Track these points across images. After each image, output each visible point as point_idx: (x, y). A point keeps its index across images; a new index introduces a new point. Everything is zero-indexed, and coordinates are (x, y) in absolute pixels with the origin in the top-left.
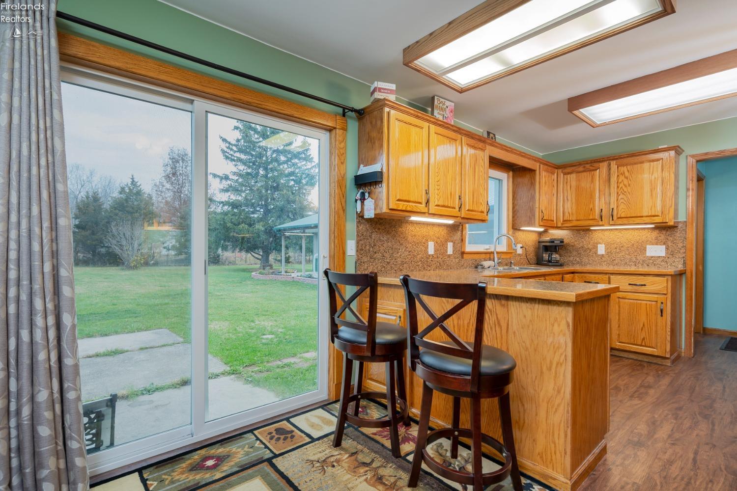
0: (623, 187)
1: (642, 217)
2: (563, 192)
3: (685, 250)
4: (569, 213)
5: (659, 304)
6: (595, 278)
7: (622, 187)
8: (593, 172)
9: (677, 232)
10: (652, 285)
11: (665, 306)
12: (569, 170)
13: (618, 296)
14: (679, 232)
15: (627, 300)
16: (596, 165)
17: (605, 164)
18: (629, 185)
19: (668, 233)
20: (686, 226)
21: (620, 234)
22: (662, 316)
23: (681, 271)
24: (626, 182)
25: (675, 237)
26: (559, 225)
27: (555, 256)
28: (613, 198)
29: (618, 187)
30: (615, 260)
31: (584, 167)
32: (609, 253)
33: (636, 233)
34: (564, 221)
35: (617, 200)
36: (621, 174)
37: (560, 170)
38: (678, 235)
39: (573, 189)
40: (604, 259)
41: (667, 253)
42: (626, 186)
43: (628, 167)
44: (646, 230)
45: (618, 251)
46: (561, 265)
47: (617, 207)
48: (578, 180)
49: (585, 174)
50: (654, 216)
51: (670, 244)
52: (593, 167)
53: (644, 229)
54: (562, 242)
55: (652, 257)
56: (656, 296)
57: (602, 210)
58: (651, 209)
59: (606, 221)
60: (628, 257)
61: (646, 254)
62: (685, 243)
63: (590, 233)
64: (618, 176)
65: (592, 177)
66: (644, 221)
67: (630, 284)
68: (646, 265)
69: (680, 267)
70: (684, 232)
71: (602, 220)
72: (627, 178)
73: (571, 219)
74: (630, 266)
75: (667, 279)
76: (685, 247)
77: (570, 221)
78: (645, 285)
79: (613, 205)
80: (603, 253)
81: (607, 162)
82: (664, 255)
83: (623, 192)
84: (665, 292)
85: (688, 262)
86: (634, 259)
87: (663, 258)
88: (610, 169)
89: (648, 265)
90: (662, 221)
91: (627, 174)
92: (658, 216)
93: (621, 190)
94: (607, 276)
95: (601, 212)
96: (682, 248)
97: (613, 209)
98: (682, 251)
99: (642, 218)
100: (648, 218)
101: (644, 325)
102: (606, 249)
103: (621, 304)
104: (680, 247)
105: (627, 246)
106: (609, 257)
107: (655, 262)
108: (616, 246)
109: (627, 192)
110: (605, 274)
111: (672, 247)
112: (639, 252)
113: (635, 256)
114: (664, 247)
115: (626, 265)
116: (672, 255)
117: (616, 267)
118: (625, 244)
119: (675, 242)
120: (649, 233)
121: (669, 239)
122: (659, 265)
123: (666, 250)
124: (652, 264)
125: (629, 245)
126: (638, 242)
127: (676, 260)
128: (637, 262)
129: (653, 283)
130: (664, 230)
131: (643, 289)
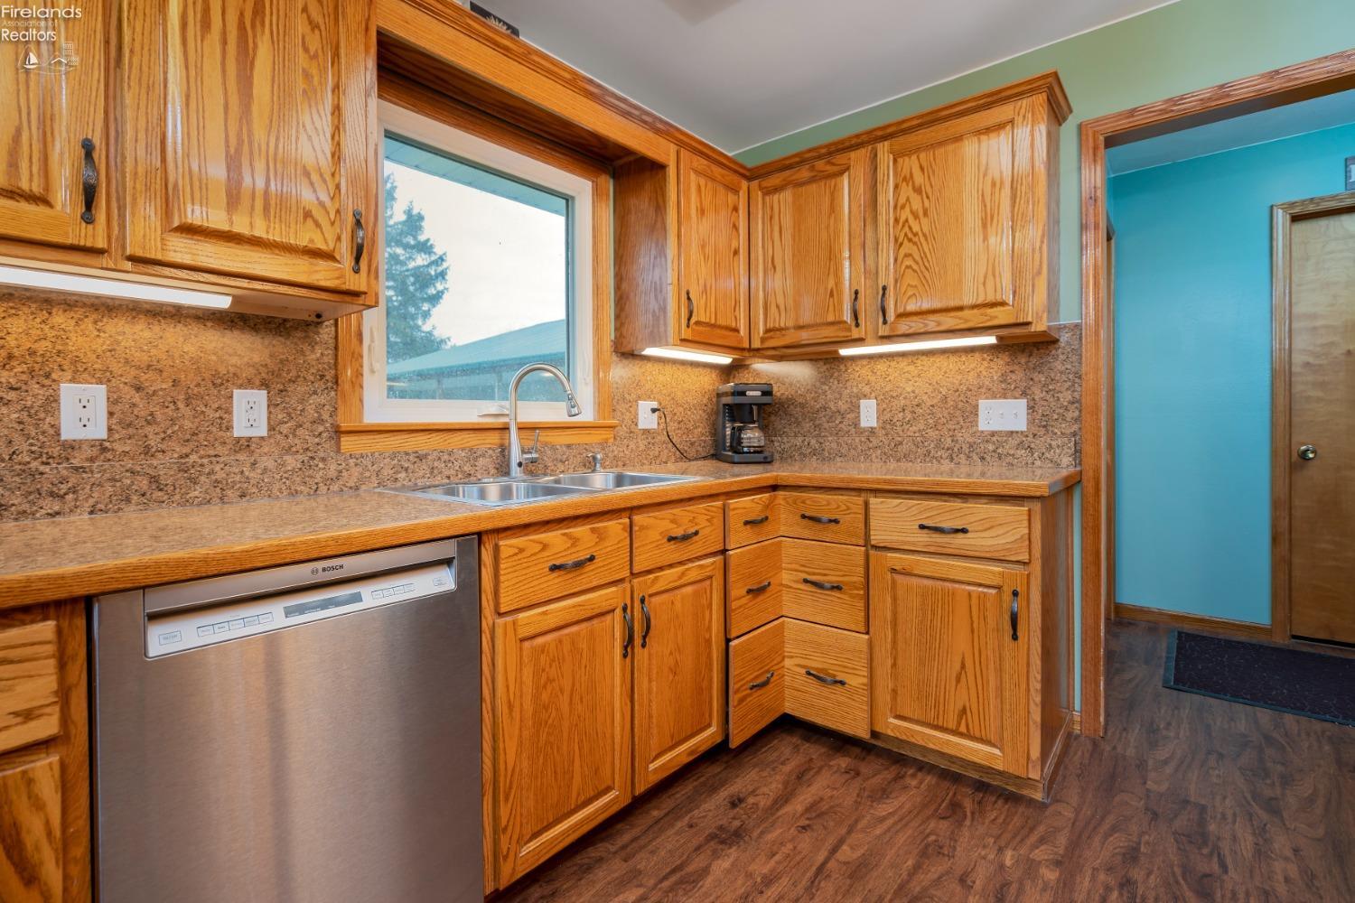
0: (911, 219)
1: (960, 308)
2: (763, 247)
3: (1077, 413)
4: (778, 307)
5: (1007, 596)
6: (828, 504)
7: (907, 221)
8: (833, 181)
9: (1056, 358)
10: (986, 530)
11: (1024, 604)
12: (775, 180)
13: (891, 564)
14: (1062, 357)
15: (915, 581)
16: (840, 159)
17: (863, 153)
18: (925, 214)
19: (1034, 360)
20: (1081, 339)
21: (911, 368)
22: (1015, 637)
23: (1067, 479)
24: (916, 204)
25: (1052, 375)
26: (756, 344)
27: (752, 436)
28: (887, 256)
29: (896, 220)
30: (901, 443)
31: (812, 168)
32: (887, 424)
34: (767, 331)
35: (896, 260)
36: (905, 179)
37: (755, 184)
38: (1060, 368)
39: (788, 235)
40: (875, 442)
41: (1031, 422)
42: (916, 217)
43: (922, 156)
44: (977, 355)
45: (909, 416)
46: (767, 461)
47: (896, 281)
48: (799, 210)
49: (813, 187)
50: (993, 305)
51: (1038, 394)
52: (834, 164)
53: (971, 350)
54: (767, 393)
55: (993, 434)
56: (997, 568)
57: (856, 293)
58: (984, 284)
59: (869, 329)
60: (932, 434)
61: (977, 426)
62: (1079, 389)
63: (842, 367)
64: (896, 187)
65: (832, 194)
66: (966, 321)
67: (922, 527)
68: (975, 457)
69: (1066, 466)
70: (1075, 358)
71: (858, 327)
72: (918, 190)
73: (782, 325)
75: (1029, 511)
76: (1079, 401)
77: (781, 329)
78: (964, 531)
79: (888, 278)
80: (874, 423)
81: (870, 147)
82: (1024, 429)
83: (910, 235)
84: (1025, 557)
85: (1088, 449)
86: (949, 440)
87: (1020, 438)
88: (876, 168)
89: (983, 459)
90: (1012, 321)
91: (919, 178)
92: (1003, 304)
93: (906, 228)
94: (860, 500)
95: (856, 299)
96: (1071, 407)
97: (884, 288)
98: (1069, 415)
99: (959, 314)
100: (975, 311)
101: (963, 666)
102: (881, 412)
103: (900, 593)
104: (1065, 404)
105: (929, 404)
106: (887, 434)
107: (1000, 451)
108: (903, 402)
109: (920, 233)
110: (859, 490)
111: (1045, 403)
112: (961, 419)
113: (950, 430)
114: (1023, 403)
115: (927, 460)
116: (1044, 426)
117: (903, 465)
118: (925, 397)
119: (1050, 387)
120: (985, 364)
121: (1036, 379)
122: (1010, 459)
123: (1028, 414)
124: (993, 454)
125: (935, 401)
126: (958, 390)
127: (1054, 443)
128: (956, 449)
129: (987, 525)
130: (1023, 351)
131: (960, 543)
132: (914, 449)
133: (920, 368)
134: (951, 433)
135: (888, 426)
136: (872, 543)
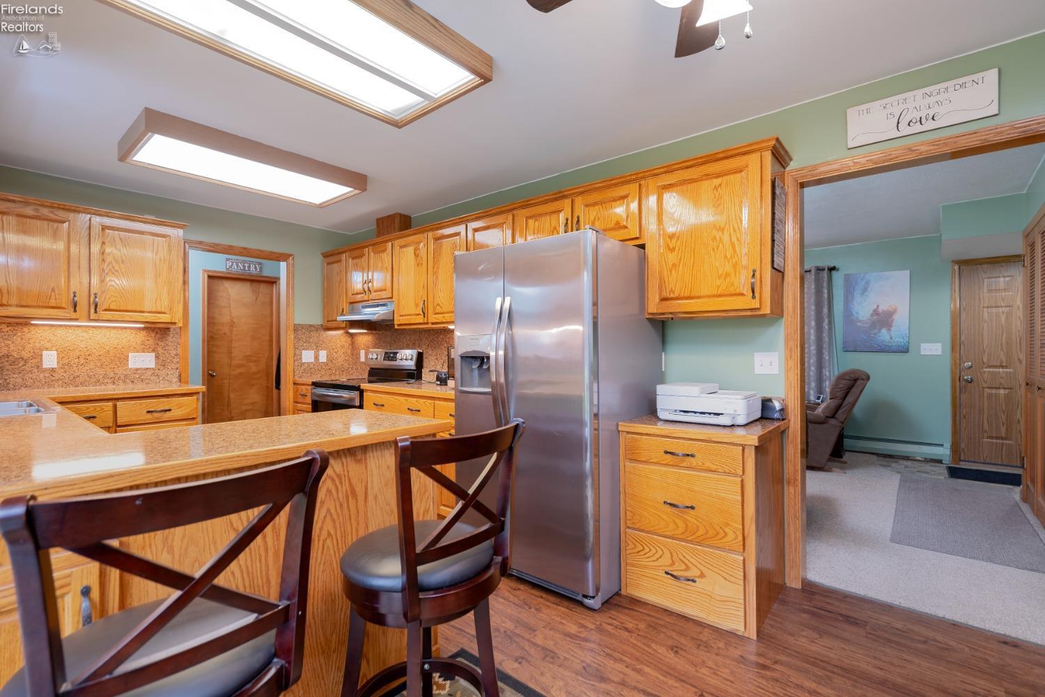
0: (113, 262)
1: (143, 312)
3: (178, 359)
7: (111, 262)
8: (54, 224)
9: (169, 335)
10: (178, 408)
14: (172, 336)
16: (62, 213)
17: (80, 217)
19: (158, 336)
25: (167, 343)
31: (37, 210)
32: (64, 365)
33: (113, 333)
36: (109, 240)
38: (171, 340)
40: (56, 376)
41: (157, 363)
42: (117, 261)
43: (121, 234)
44: (128, 331)
45: (82, 361)
47: (104, 292)
49: (38, 223)
50: (159, 313)
51: (160, 351)
52: (54, 214)
55: (137, 370)
57: (74, 293)
58: (156, 303)
59: (85, 313)
60: (101, 371)
61: (128, 366)
62: (179, 349)
63: (26, 330)
64: (103, 243)
65: (53, 232)
67: (148, 412)
68: (128, 381)
69: (175, 381)
71: (75, 311)
74: (105, 384)
75: (197, 398)
76: (179, 354)
78: (170, 410)
80: (54, 365)
81: (84, 215)
82: (154, 367)
83: (113, 271)
84: (195, 416)
86: (112, 374)
87: (152, 371)
88: (90, 228)
89: (132, 381)
90: (169, 321)
91: (119, 243)
92: (164, 313)
93: (110, 267)
95: (74, 296)
96: (176, 357)
97: (96, 294)
98: (175, 360)
99: (142, 314)
100: (151, 315)
102: (60, 359)
104: (173, 355)
105: (97, 354)
106: (65, 372)
107: (142, 377)
108: (78, 354)
109: (120, 271)
110: (108, 400)
111: (164, 355)
112: (119, 364)
113: (111, 368)
114: (153, 354)
115: (99, 384)
116: (163, 366)
117: (81, 388)
118: (94, 351)
119: (166, 348)
120: (132, 336)
121: (160, 344)
122: (147, 381)
123: (156, 360)
124: (138, 379)
125: (101, 353)
126: (116, 348)
127: (169, 373)
128: (116, 378)
129: (180, 406)
130: (153, 331)
131: (167, 415)
132: (88, 379)
134: (112, 370)
135: (66, 367)
136: (118, 424)
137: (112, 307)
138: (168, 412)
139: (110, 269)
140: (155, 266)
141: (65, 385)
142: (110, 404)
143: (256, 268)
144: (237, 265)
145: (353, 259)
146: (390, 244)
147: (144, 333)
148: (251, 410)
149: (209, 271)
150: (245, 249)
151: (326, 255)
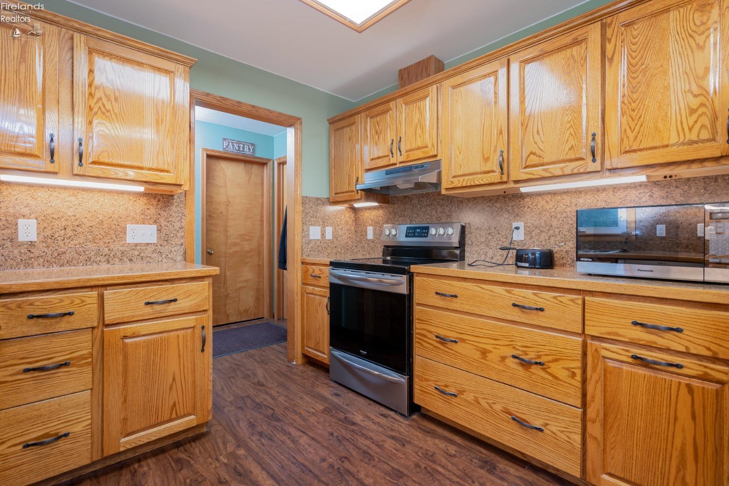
0: (104, 100)
3: (183, 234)
5: (200, 330)
7: (100, 99)
8: (24, 37)
9: (172, 204)
10: (187, 297)
11: (207, 332)
13: (122, 333)
14: (175, 204)
15: (141, 339)
17: (59, 31)
19: (161, 204)
21: (73, 199)
22: (203, 350)
25: (171, 213)
29: (90, 94)
32: (49, 239)
38: (175, 211)
40: (35, 252)
41: (159, 238)
42: (109, 99)
43: (114, 62)
44: (126, 196)
45: (70, 233)
50: (162, 171)
51: (163, 223)
53: (122, 193)
55: (136, 245)
58: (157, 157)
59: (63, 164)
60: (92, 246)
61: (126, 240)
62: (183, 221)
64: (90, 71)
67: (148, 304)
68: (125, 259)
71: (53, 161)
74: (98, 263)
75: (209, 283)
76: (183, 228)
78: (175, 300)
80: (33, 238)
81: (66, 30)
82: (155, 242)
83: (103, 109)
84: (205, 307)
86: (106, 249)
87: (154, 247)
88: (72, 47)
89: (131, 260)
92: (167, 171)
93: (100, 104)
95: (52, 140)
96: (180, 231)
97: (80, 141)
98: (179, 235)
100: (152, 172)
101: (174, 379)
102: (41, 229)
103: (129, 350)
104: (177, 228)
105: (88, 224)
106: (48, 247)
107: (142, 255)
108: (64, 223)
109: (112, 111)
110: (95, 287)
111: (167, 228)
112: (114, 236)
113: (105, 243)
114: (155, 227)
115: (89, 263)
116: (166, 240)
117: (66, 268)
118: (85, 221)
119: (170, 219)
120: (131, 202)
121: (162, 214)
122: (148, 260)
123: (157, 233)
124: (138, 257)
125: (93, 223)
126: (111, 217)
127: (173, 250)
128: (111, 255)
129: (188, 294)
130: (155, 198)
131: (172, 308)
132: (76, 256)
133: (80, 199)
134: (106, 245)
135: (49, 240)
136: (106, 323)
137: (102, 160)
138: (173, 303)
139: (100, 107)
140: (157, 109)
141: (46, 264)
142: (94, 293)
143: (249, 149)
144: (233, 146)
145: (371, 118)
146: (435, 87)
147: (144, 200)
148: (245, 287)
149: (207, 150)
150: (254, 107)
151: (332, 122)
